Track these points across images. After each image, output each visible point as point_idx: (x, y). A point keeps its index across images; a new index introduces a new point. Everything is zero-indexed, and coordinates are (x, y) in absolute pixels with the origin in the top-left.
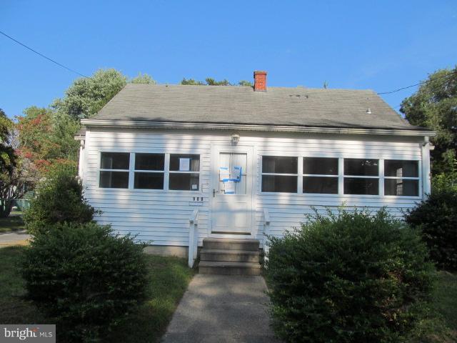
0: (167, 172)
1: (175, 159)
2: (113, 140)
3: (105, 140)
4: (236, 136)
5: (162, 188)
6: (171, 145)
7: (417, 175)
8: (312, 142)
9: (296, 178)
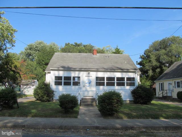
0: (72, 81)
1: (74, 78)
2: (58, 73)
3: (56, 73)
4: (89, 72)
5: (71, 85)
6: (73, 74)
7: (134, 81)
8: (108, 73)
9: (104, 82)
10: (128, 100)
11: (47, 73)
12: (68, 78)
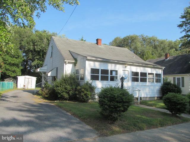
0: (109, 75)
1: (111, 71)
2: (93, 64)
3: (91, 64)
4: (126, 65)
5: (108, 80)
6: (110, 67)
7: (160, 78)
8: (142, 68)
9: (138, 78)
10: (156, 96)
11: (67, 62)
12: (105, 72)
